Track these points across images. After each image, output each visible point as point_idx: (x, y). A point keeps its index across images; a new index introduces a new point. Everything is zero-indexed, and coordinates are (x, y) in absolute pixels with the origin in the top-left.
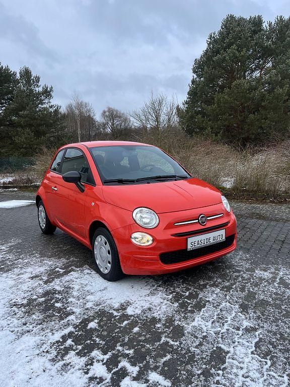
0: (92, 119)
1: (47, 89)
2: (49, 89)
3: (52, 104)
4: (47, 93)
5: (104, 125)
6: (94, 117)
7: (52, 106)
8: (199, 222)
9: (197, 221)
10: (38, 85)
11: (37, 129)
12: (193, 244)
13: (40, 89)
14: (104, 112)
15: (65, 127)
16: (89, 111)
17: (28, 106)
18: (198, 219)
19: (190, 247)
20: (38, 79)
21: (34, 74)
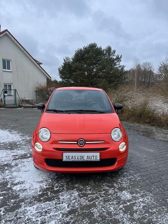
0: (153, 72)
1: (118, 56)
2: (119, 57)
3: (120, 65)
4: (118, 59)
5: (159, 76)
6: (154, 71)
7: (120, 66)
8: (77, 143)
9: (76, 142)
10: (114, 55)
11: (110, 79)
12: (68, 157)
13: (115, 57)
14: (160, 68)
15: (126, 78)
16: (151, 67)
17: (106, 67)
18: (77, 141)
19: (64, 159)
20: (114, 52)
21: (112, 49)
